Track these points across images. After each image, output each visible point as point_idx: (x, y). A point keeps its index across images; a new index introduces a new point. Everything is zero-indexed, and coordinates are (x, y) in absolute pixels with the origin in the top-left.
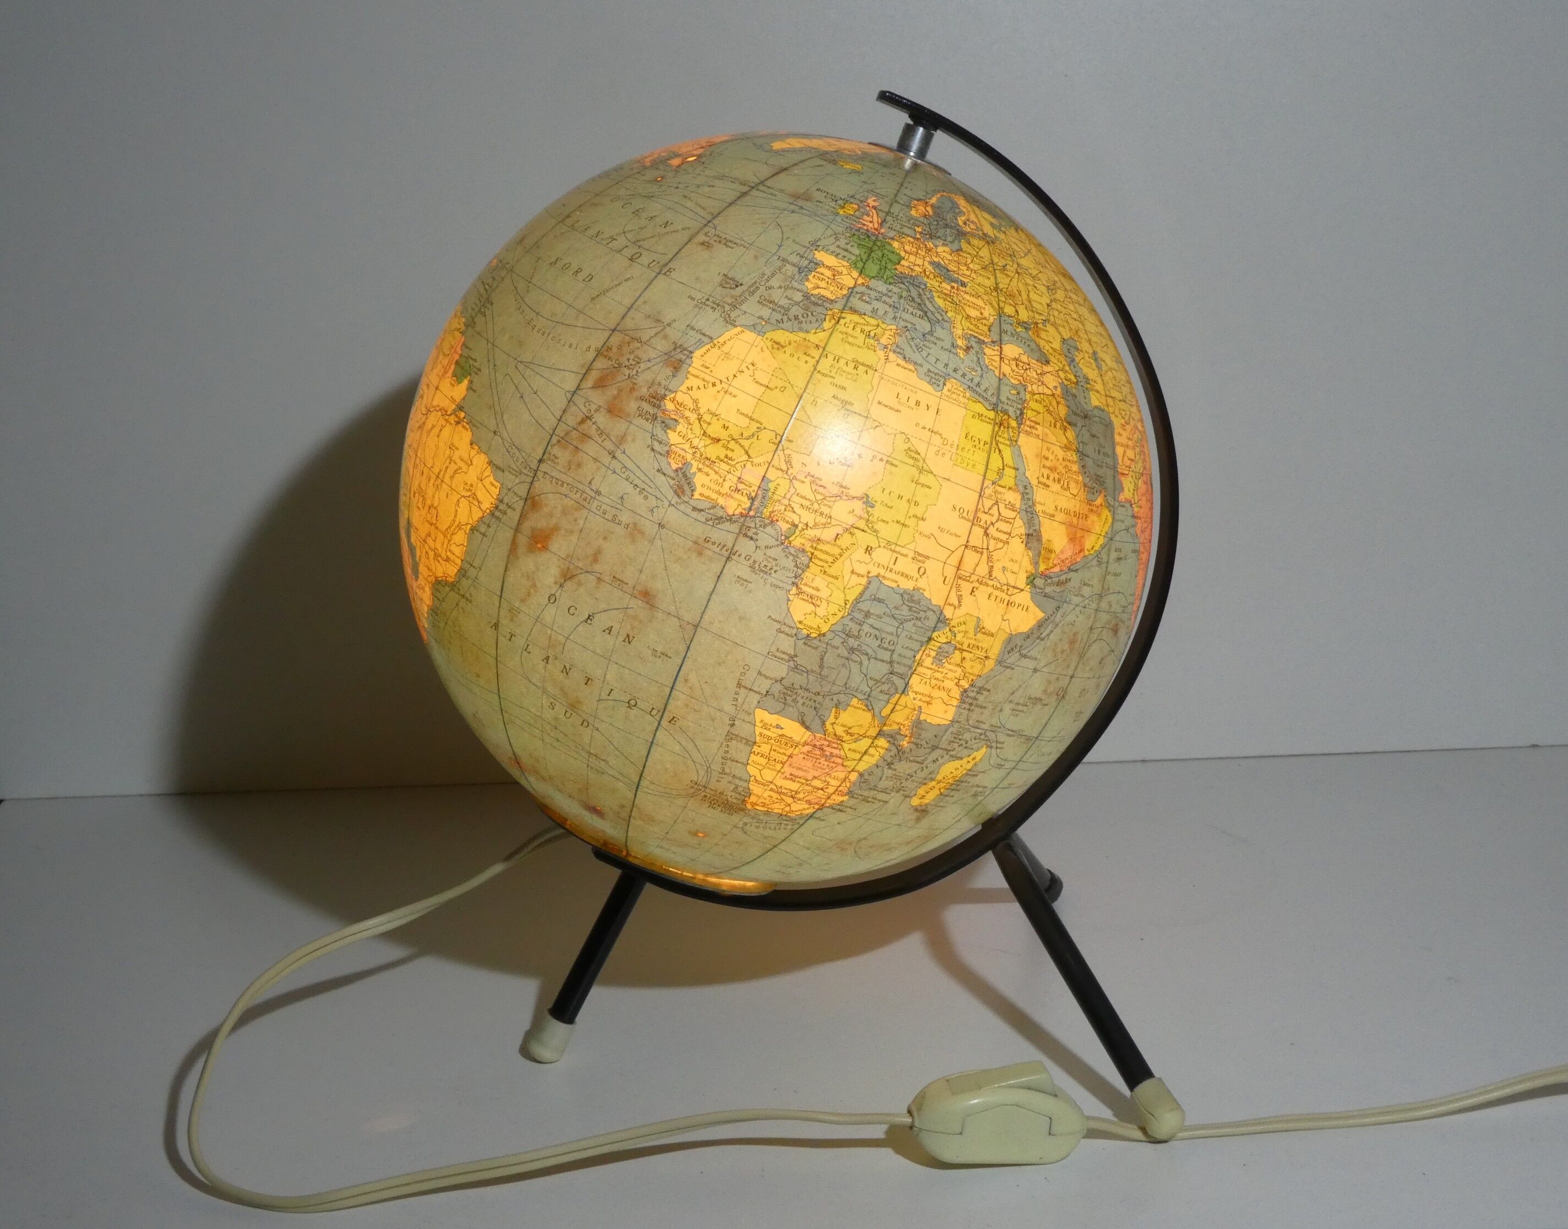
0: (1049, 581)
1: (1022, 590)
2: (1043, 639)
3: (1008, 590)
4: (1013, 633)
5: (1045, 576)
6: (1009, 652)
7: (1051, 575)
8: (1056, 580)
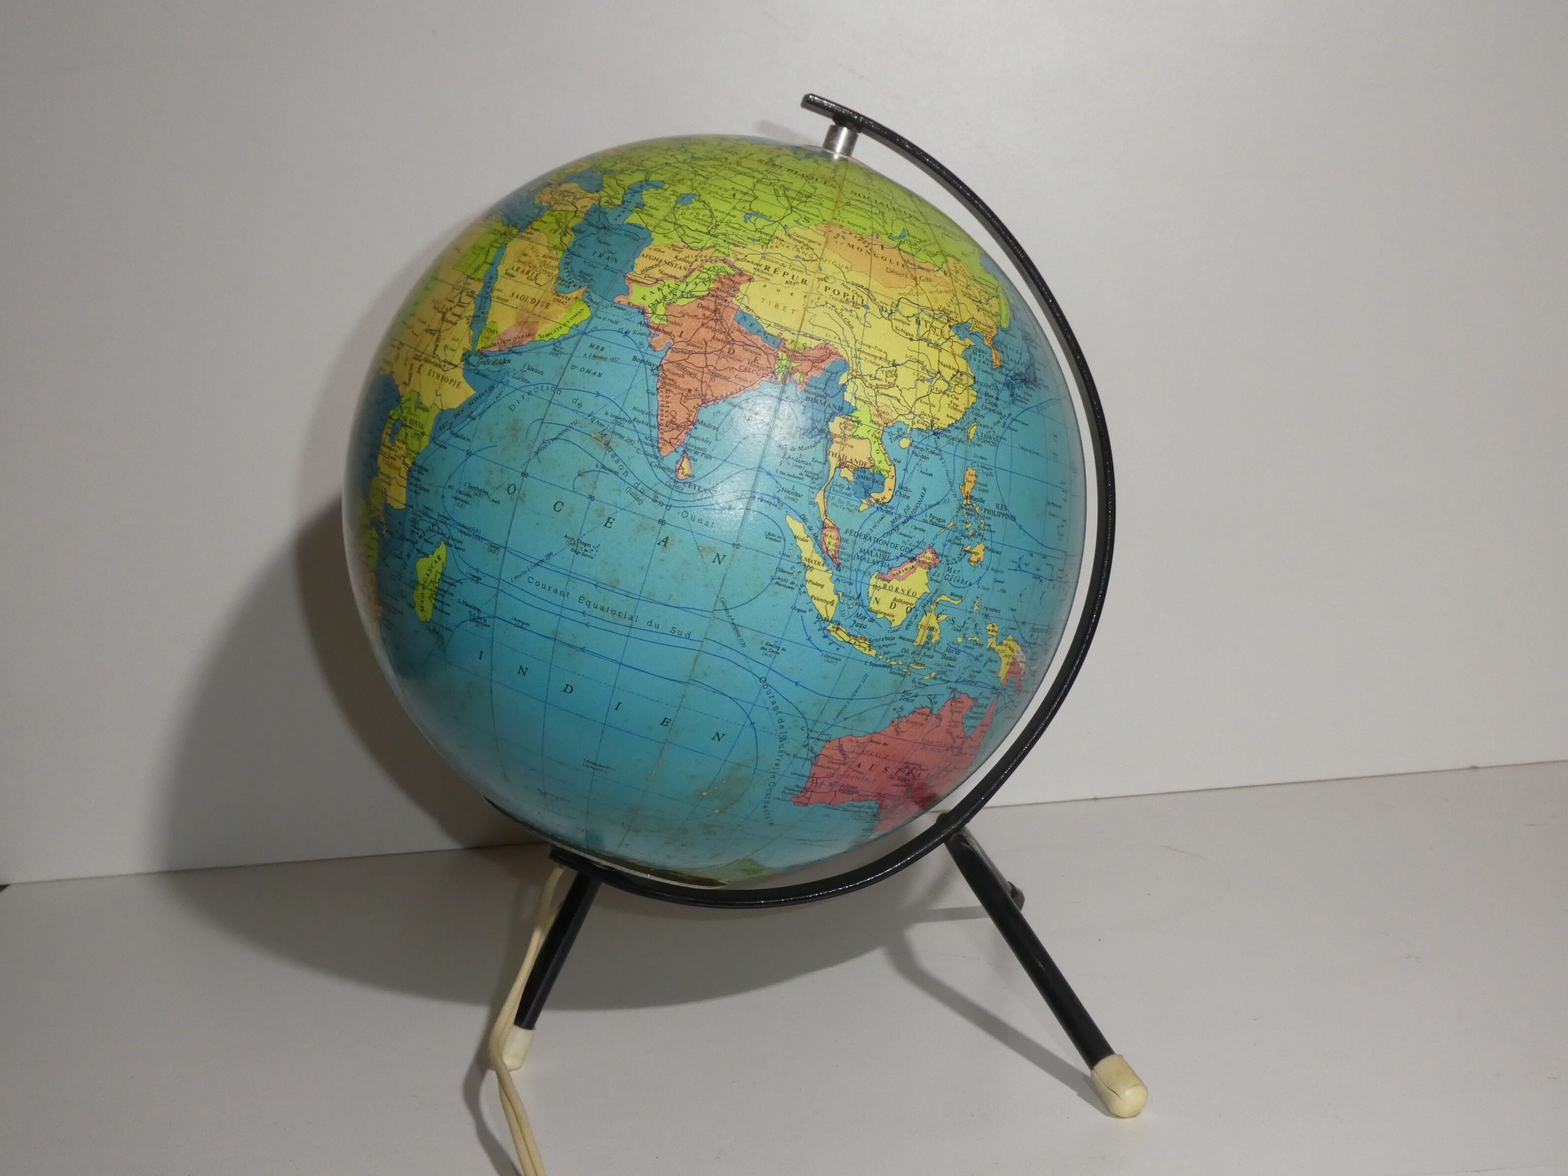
0: (485, 359)
1: (456, 366)
2: (474, 419)
3: (444, 366)
4: (445, 409)
5: (481, 354)
6: (440, 429)
7: (487, 353)
8: (492, 359)
